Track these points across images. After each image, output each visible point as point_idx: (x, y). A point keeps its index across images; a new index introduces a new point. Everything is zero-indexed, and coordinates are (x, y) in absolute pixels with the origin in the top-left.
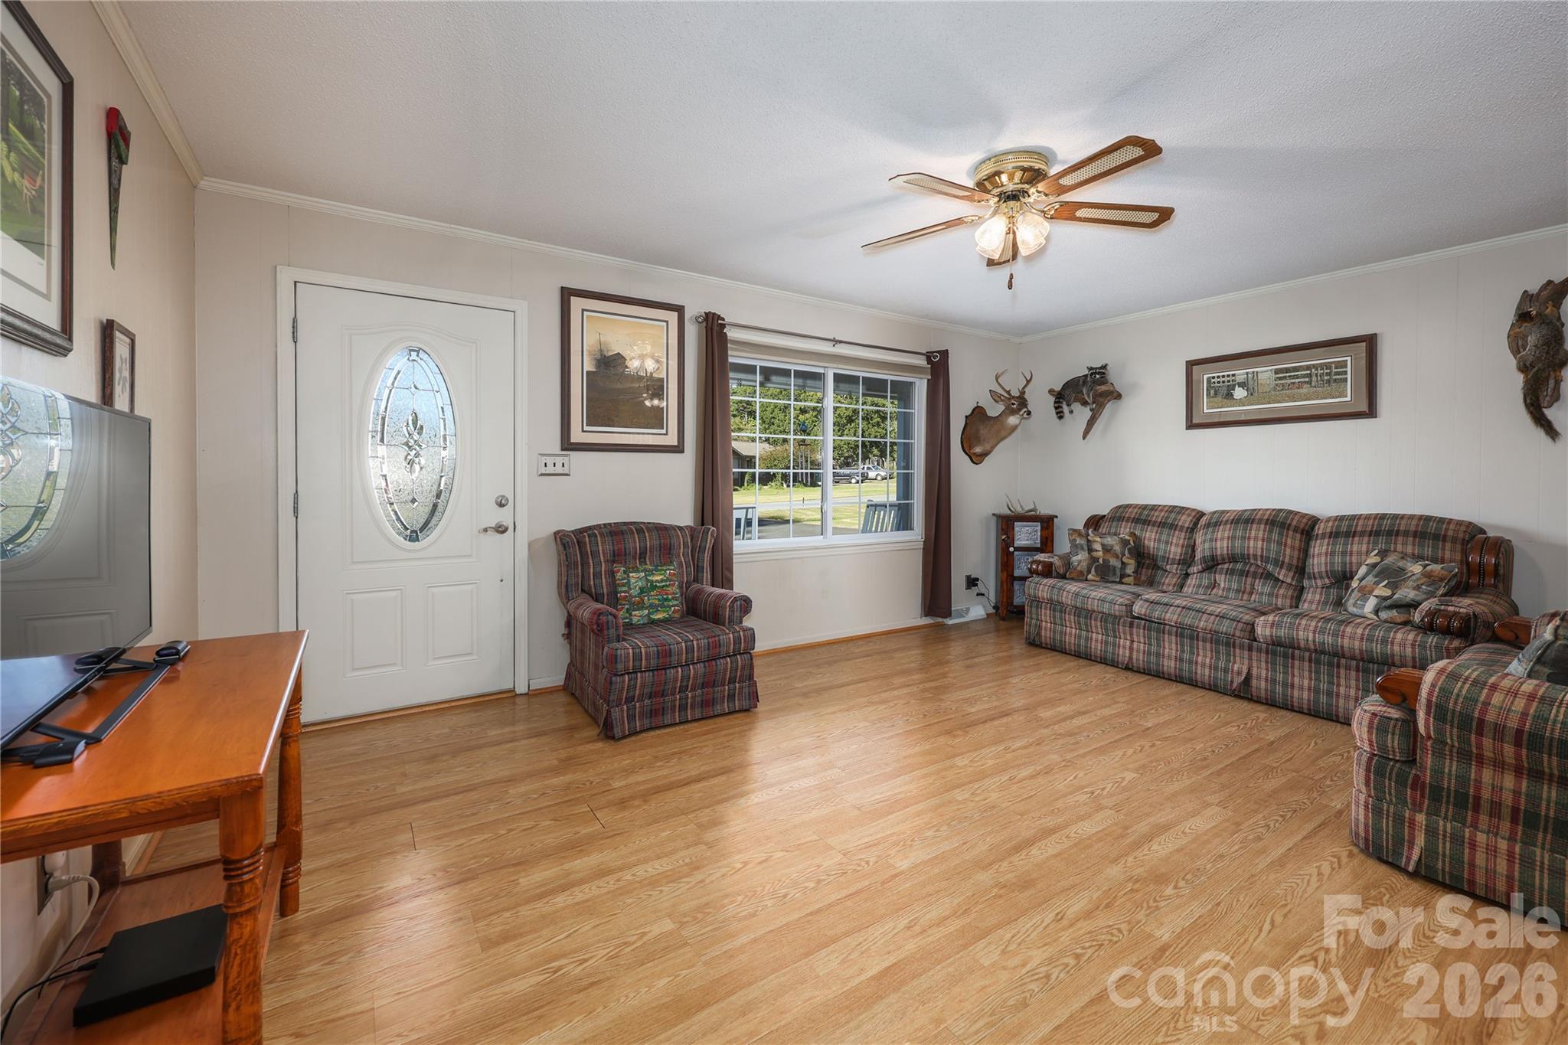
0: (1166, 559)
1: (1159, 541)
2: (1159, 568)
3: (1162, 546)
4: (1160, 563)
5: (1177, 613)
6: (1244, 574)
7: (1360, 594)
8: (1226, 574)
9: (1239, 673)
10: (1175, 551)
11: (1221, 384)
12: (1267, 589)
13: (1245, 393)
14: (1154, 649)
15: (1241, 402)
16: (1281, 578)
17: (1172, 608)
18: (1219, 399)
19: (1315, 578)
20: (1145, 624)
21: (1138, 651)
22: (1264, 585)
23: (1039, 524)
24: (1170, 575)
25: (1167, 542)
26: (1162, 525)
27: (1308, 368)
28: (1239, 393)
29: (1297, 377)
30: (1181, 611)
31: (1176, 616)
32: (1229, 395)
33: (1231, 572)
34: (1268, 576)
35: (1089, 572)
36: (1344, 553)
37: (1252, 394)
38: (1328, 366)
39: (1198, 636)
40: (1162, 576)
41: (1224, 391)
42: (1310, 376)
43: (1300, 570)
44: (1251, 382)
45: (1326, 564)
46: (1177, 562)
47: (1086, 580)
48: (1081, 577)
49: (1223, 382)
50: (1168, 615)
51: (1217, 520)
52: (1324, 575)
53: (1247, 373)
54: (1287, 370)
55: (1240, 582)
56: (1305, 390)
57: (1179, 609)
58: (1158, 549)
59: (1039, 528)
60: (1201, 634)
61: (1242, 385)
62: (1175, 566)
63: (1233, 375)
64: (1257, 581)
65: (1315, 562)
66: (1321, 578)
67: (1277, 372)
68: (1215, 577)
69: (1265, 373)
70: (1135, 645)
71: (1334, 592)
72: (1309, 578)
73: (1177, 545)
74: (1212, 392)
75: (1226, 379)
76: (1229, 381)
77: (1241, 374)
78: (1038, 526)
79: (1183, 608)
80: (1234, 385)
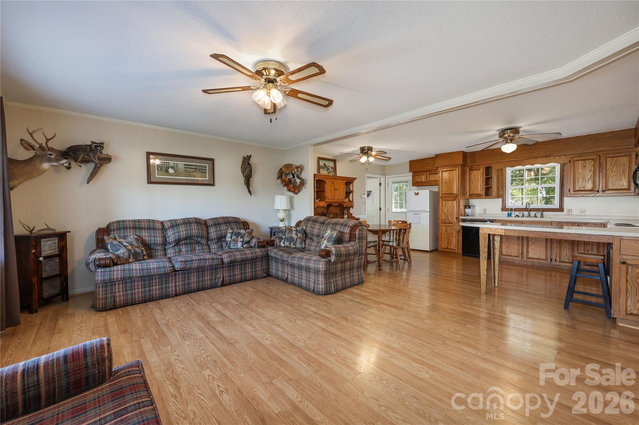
0: (156, 244)
1: (150, 236)
2: (152, 249)
3: (153, 239)
4: (152, 247)
5: (197, 263)
6: (191, 244)
7: (234, 242)
8: (185, 245)
9: (220, 278)
10: (159, 240)
11: (163, 166)
12: (200, 248)
13: (173, 171)
14: (186, 282)
15: (171, 175)
16: (202, 242)
17: (194, 261)
18: (163, 172)
19: (212, 240)
20: (182, 272)
21: (179, 285)
22: (199, 246)
23: (57, 238)
24: (159, 251)
25: (154, 236)
26: (149, 229)
27: (195, 166)
28: (171, 171)
29: (192, 168)
30: (198, 262)
31: (197, 264)
32: (167, 171)
33: (186, 244)
34: (198, 243)
35: (130, 258)
36: (220, 230)
37: (176, 172)
38: (201, 166)
39: (205, 269)
40: (155, 252)
41: (164, 168)
42: (196, 169)
43: (208, 239)
44: (175, 167)
45: (216, 235)
46: (161, 245)
47: (129, 262)
48: (127, 262)
49: (164, 165)
50: (193, 265)
51: (175, 224)
52: (216, 238)
53: (174, 163)
54: (189, 165)
55: (191, 247)
56: (194, 173)
57: (197, 261)
58: (151, 240)
59: (57, 241)
60: (206, 268)
61: (172, 168)
62: (160, 247)
63: (168, 163)
64: (196, 245)
65: (212, 235)
66: (215, 240)
67: (185, 165)
68: (180, 247)
69: (181, 164)
70: (177, 284)
71: (219, 243)
72: (211, 241)
73: (159, 237)
74: (159, 168)
75: (165, 164)
76: (166, 165)
77: (171, 163)
78: (56, 240)
79: (198, 260)
80: (169, 167)
